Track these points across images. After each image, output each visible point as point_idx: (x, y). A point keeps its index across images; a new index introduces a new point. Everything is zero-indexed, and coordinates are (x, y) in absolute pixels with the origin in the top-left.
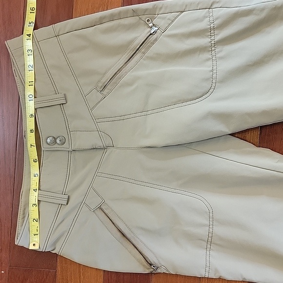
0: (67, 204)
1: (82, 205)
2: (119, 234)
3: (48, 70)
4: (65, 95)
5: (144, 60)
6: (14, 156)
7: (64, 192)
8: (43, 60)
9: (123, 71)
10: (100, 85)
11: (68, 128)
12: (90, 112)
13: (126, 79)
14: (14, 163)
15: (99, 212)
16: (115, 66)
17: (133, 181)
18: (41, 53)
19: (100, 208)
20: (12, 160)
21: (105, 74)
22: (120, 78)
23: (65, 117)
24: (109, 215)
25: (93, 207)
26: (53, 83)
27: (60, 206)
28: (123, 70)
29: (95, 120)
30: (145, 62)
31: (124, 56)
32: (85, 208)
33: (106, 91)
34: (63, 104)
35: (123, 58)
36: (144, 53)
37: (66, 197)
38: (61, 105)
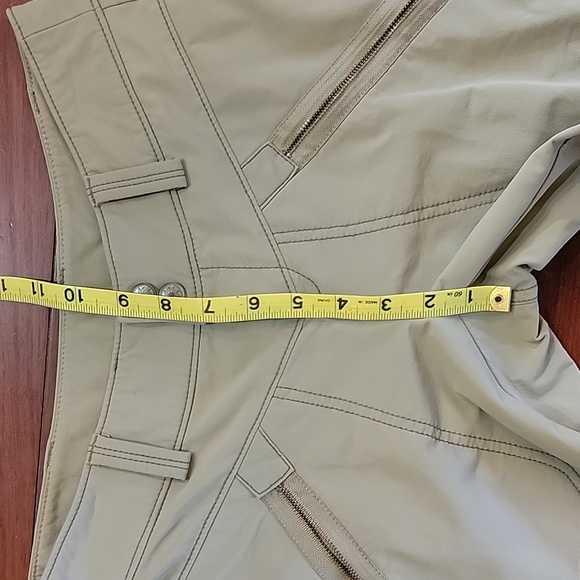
0: (188, 478)
1: (229, 481)
2: (333, 568)
3: (132, 92)
4: (183, 162)
5: (410, 58)
6: (43, 336)
7: (178, 443)
8: (119, 62)
9: (350, 92)
10: (283, 134)
11: (192, 259)
12: (259, 212)
13: (358, 114)
14: (43, 357)
15: (278, 502)
16: (324, 79)
17: (378, 415)
18: (111, 42)
19: (281, 489)
20: (35, 348)
21: (296, 101)
22: (341, 114)
23: (185, 228)
24: (308, 511)
25: (262, 486)
26: (149, 130)
27: (167, 483)
28: (351, 87)
29: (271, 237)
30: (411, 65)
31: (351, 48)
32: (237, 490)
33: (301, 151)
34: (177, 190)
35: (347, 54)
36: (408, 38)
37: (185, 457)
38: (174, 193)
